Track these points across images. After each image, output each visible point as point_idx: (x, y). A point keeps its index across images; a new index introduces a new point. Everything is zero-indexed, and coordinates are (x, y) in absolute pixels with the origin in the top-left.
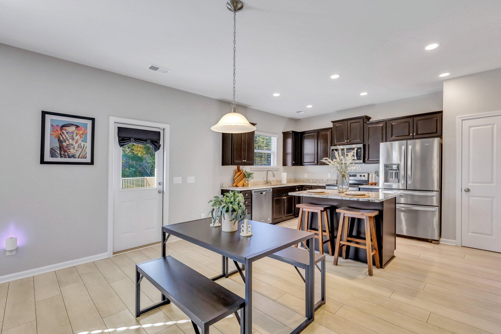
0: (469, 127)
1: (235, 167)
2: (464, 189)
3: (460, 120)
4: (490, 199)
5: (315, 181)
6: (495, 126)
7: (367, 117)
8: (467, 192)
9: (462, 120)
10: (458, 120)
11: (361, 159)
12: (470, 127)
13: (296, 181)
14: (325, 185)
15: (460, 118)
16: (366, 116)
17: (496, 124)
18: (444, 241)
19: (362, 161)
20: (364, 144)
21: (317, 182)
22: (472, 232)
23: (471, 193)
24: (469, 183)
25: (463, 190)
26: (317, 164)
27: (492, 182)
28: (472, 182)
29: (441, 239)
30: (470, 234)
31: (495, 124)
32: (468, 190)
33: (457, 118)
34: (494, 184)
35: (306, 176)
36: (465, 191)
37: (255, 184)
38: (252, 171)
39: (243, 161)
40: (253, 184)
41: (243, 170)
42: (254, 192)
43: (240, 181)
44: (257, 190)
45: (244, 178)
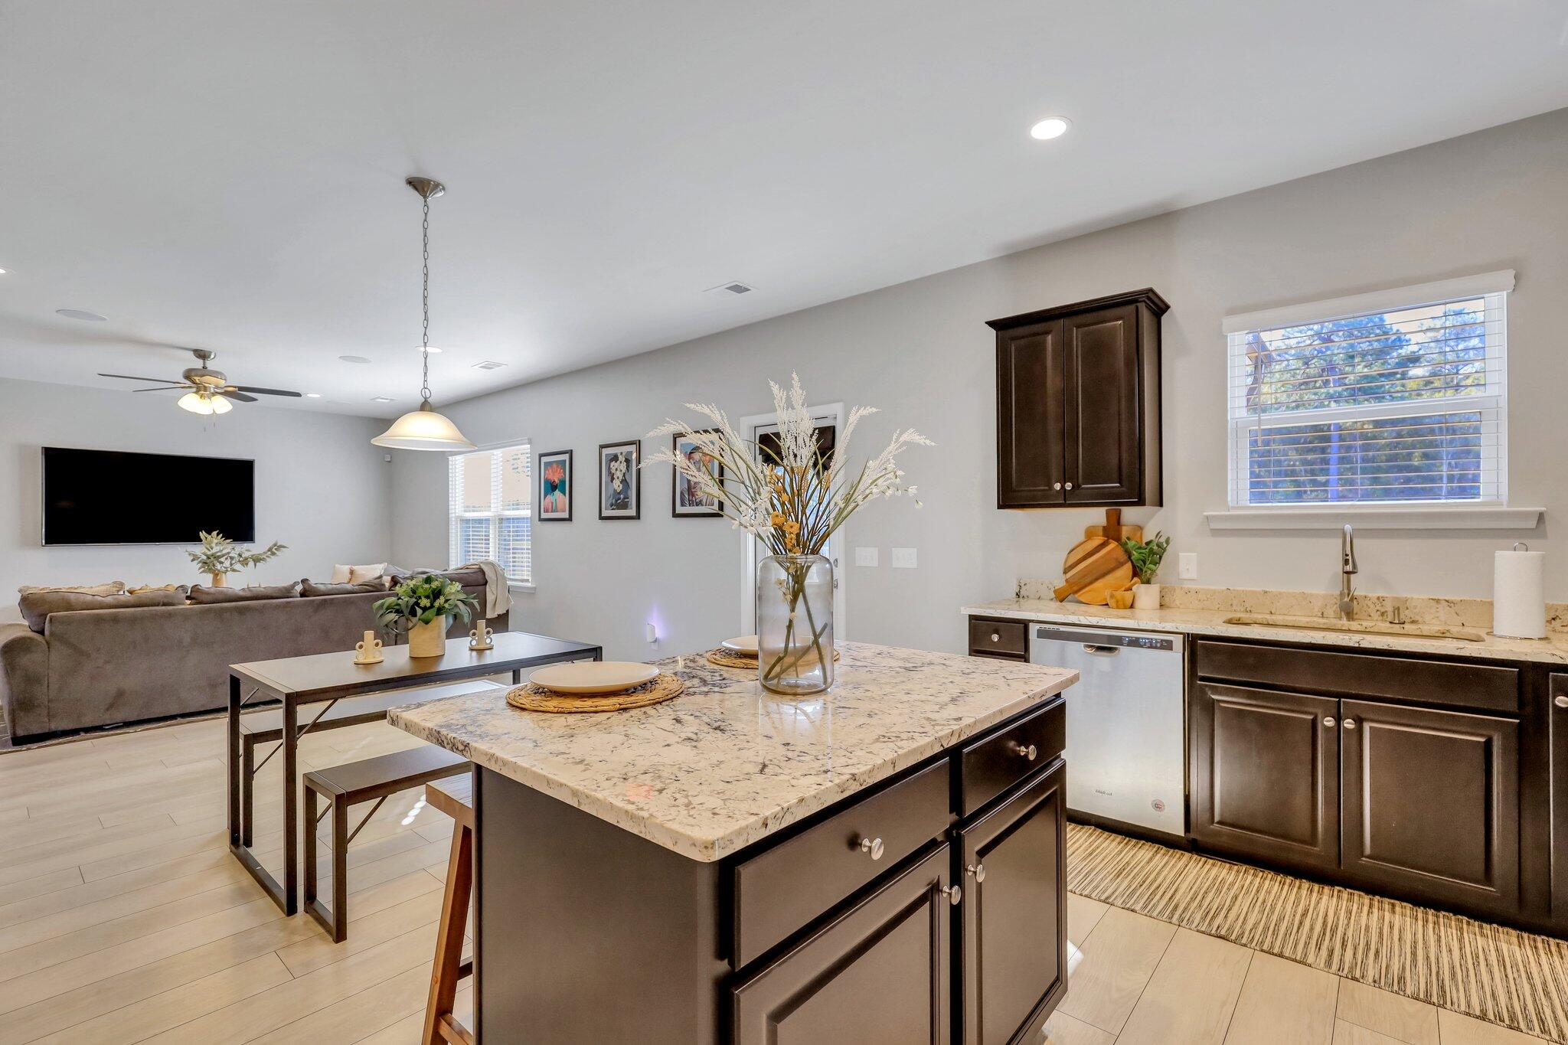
37: (1235, 608)
38: (1216, 532)
39: (1058, 486)
40: (1218, 606)
41: (1140, 528)
42: (1042, 634)
43: (1097, 579)
44: (1063, 629)
45: (1118, 568)
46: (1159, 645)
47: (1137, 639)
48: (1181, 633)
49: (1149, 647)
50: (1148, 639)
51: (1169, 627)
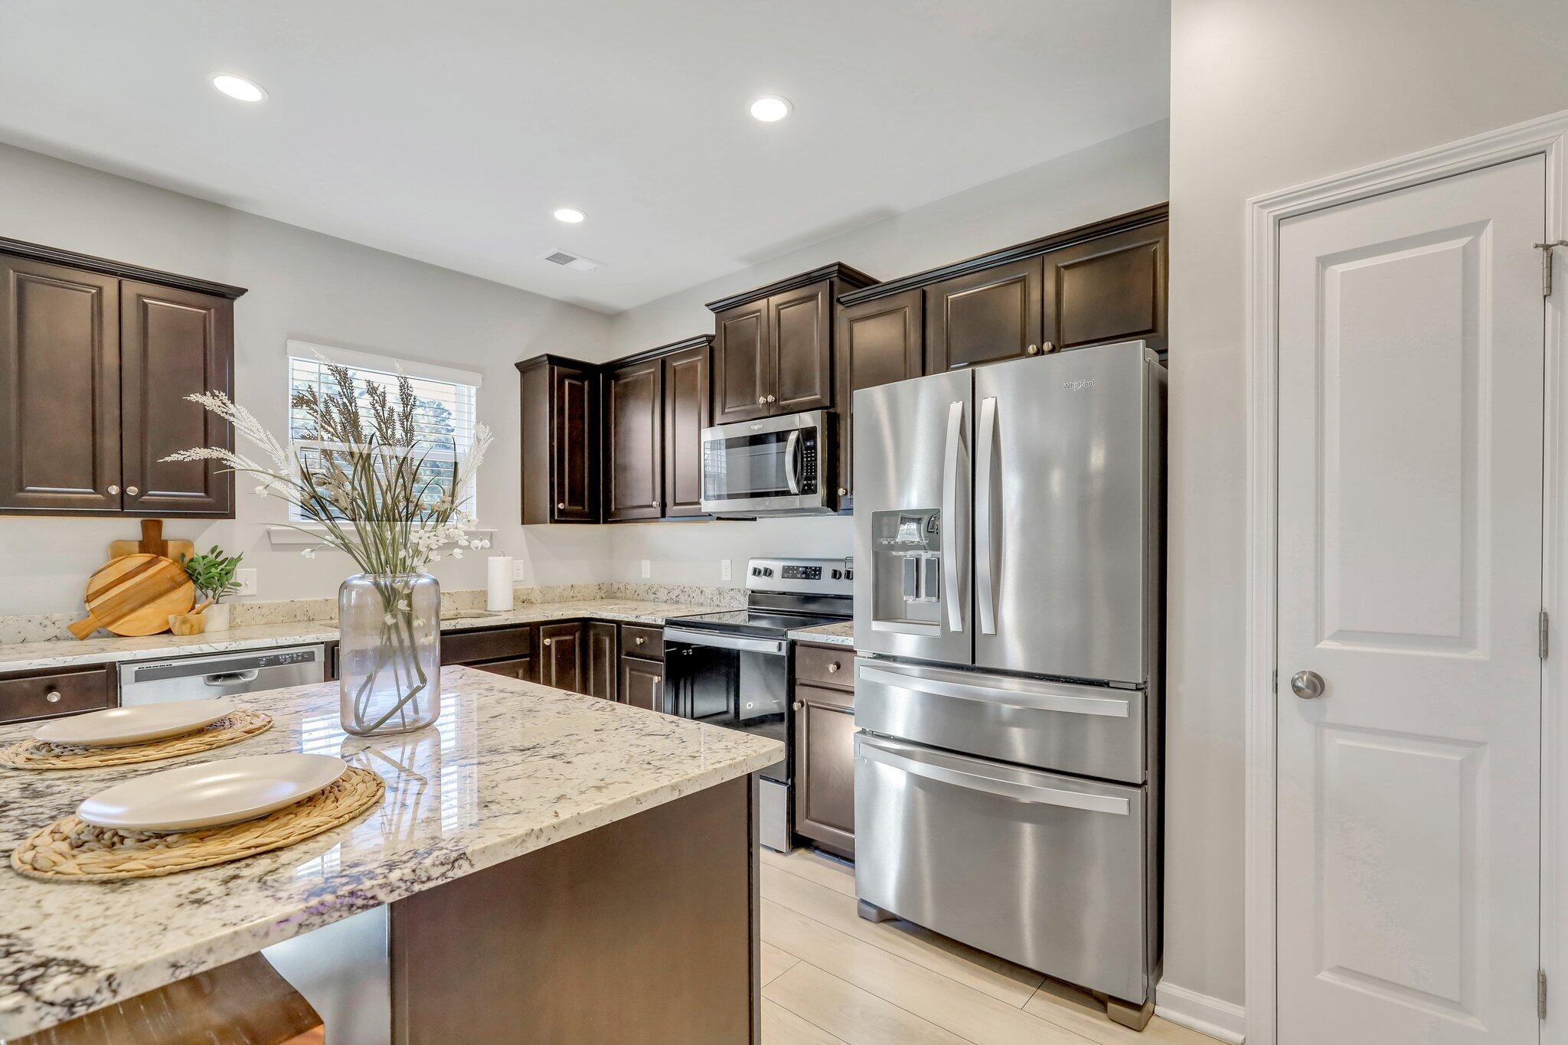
0: (1319, 259)
1: (130, 528)
2: (1293, 674)
3: (1268, 217)
4: (1456, 757)
5: (677, 592)
6: (1487, 238)
7: (843, 270)
8: (1309, 697)
9: (1279, 221)
10: (1255, 225)
11: (815, 492)
12: (1324, 262)
13: (610, 594)
14: (663, 623)
15: (1264, 205)
16: (840, 265)
17: (1490, 227)
18: (1175, 1003)
19: (817, 499)
20: (832, 410)
21: (682, 598)
22: (1341, 970)
23: (1333, 705)
24: (1318, 638)
25: (1285, 688)
26: (663, 515)
27: (1464, 639)
28: (1341, 635)
29: (1164, 987)
30: (1325, 976)
31: (1485, 223)
32: (1314, 687)
33: (1248, 209)
34: (1480, 654)
35: (645, 571)
36: (1297, 690)
37: (298, 618)
38: (276, 547)
39: (114, 490)
40: (282, 618)
41: (188, 544)
42: (140, 677)
43: (143, 605)
44: (175, 663)
45: (176, 588)
46: (300, 658)
47: (276, 657)
48: (322, 643)
49: (289, 663)
50: (288, 654)
51: (309, 639)
